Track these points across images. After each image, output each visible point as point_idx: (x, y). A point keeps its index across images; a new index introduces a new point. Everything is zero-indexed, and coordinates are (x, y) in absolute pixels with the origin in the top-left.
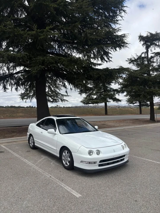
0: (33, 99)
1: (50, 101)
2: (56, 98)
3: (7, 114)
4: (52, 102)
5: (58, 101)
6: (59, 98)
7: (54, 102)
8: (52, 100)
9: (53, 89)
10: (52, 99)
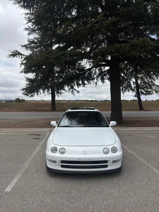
0: (125, 92)
1: (143, 93)
2: (149, 90)
3: (103, 107)
4: (146, 94)
5: (152, 93)
6: (153, 90)
7: (147, 94)
8: (145, 93)
9: (146, 80)
10: (145, 91)
